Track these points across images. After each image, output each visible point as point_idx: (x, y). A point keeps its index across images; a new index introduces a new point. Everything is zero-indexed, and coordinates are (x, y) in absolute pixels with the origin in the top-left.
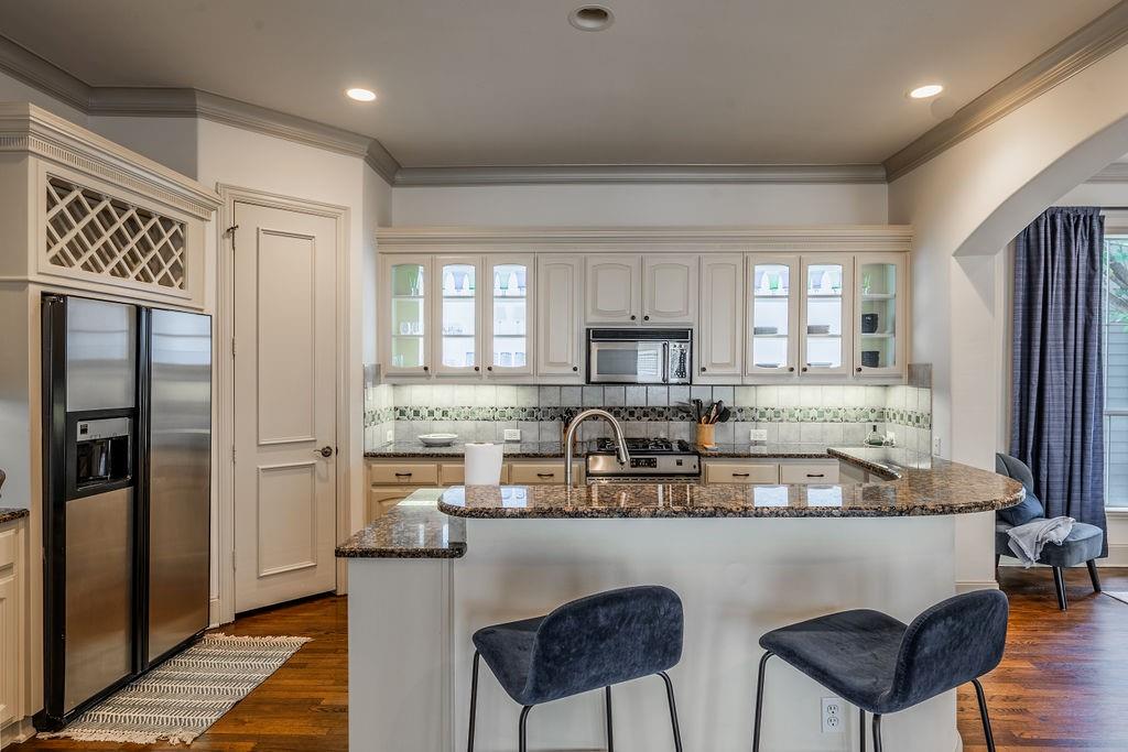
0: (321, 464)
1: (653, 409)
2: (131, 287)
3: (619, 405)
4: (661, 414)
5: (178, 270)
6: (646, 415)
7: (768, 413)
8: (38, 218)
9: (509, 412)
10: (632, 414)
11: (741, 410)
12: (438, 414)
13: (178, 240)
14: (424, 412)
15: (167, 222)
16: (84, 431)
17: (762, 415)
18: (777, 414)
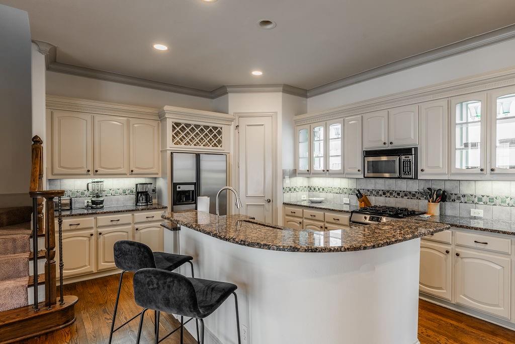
0: (267, 205)
1: (410, 193)
2: (192, 148)
3: (392, 189)
4: (414, 195)
5: (220, 142)
6: (406, 195)
7: (484, 199)
8: (170, 133)
9: (345, 190)
10: (398, 194)
11: (464, 196)
12: (321, 190)
13: (220, 133)
14: (317, 189)
15: (215, 128)
16: (179, 188)
17: (480, 200)
18: (491, 200)
